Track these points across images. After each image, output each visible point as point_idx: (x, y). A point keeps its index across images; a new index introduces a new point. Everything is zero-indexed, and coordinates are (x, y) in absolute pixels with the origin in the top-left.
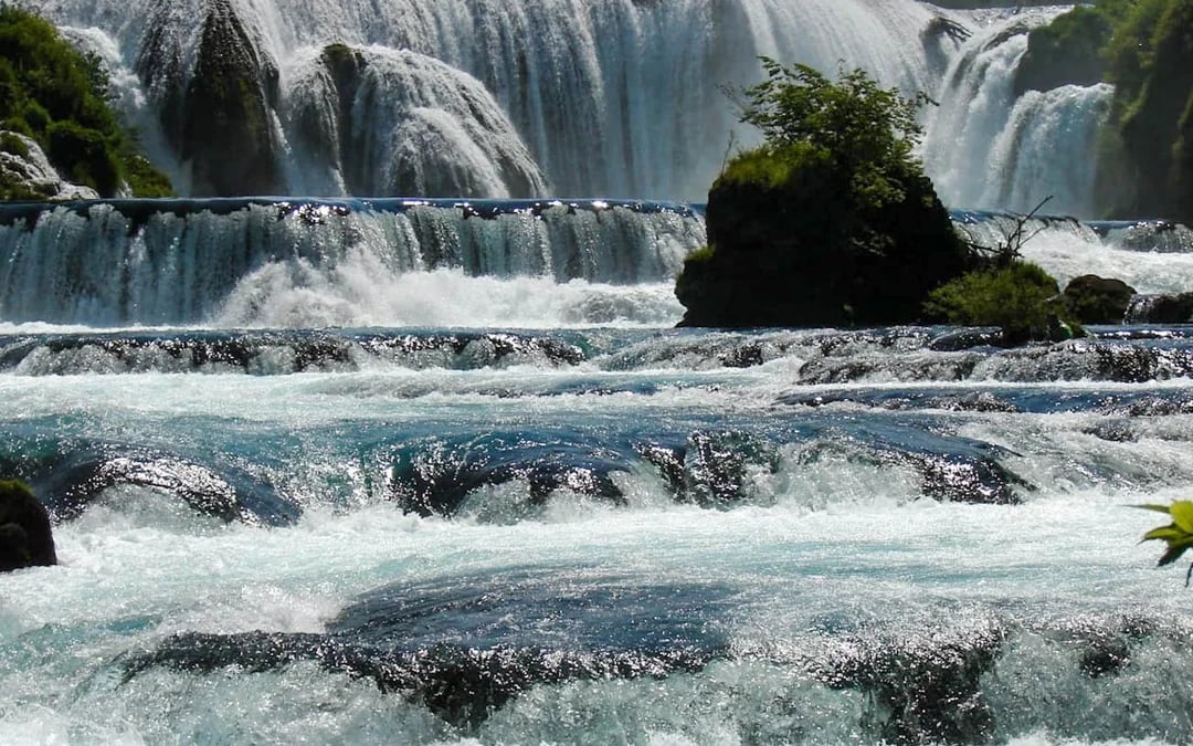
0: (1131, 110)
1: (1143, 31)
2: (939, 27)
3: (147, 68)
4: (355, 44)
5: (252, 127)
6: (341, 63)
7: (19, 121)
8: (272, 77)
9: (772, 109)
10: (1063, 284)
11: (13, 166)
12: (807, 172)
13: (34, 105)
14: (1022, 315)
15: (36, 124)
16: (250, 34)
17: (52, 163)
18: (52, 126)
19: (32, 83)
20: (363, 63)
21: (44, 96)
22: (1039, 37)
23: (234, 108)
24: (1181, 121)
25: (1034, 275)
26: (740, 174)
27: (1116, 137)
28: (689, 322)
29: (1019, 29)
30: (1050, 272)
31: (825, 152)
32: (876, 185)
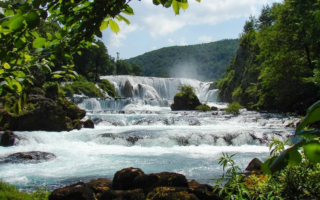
0: (220, 91)
1: (221, 84)
2: (201, 83)
3: (120, 86)
4: (141, 84)
5: (130, 92)
6: (140, 86)
7: (105, 90)
8: (132, 87)
9: (181, 89)
10: (211, 107)
11: (104, 95)
12: (184, 95)
13: (107, 89)
14: (205, 109)
15: (107, 90)
16: (130, 83)
17: (108, 94)
18: (108, 91)
19: (107, 86)
20: (142, 86)
21: (108, 88)
22: (211, 85)
23: (128, 89)
24: (225, 92)
25: (208, 106)
26: (177, 95)
27: (218, 94)
28: (172, 110)
29: (209, 84)
30: (209, 106)
31: (186, 93)
32: (191, 97)
